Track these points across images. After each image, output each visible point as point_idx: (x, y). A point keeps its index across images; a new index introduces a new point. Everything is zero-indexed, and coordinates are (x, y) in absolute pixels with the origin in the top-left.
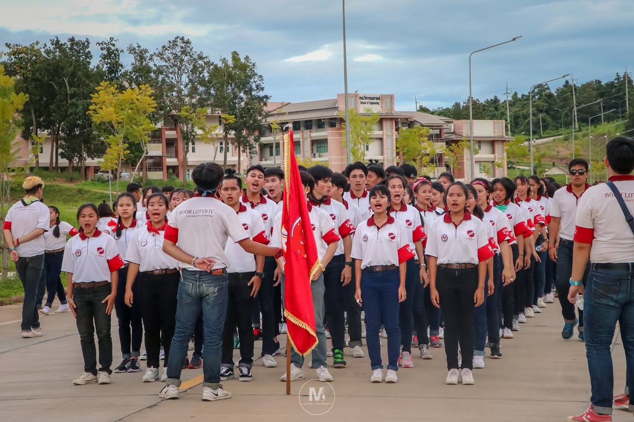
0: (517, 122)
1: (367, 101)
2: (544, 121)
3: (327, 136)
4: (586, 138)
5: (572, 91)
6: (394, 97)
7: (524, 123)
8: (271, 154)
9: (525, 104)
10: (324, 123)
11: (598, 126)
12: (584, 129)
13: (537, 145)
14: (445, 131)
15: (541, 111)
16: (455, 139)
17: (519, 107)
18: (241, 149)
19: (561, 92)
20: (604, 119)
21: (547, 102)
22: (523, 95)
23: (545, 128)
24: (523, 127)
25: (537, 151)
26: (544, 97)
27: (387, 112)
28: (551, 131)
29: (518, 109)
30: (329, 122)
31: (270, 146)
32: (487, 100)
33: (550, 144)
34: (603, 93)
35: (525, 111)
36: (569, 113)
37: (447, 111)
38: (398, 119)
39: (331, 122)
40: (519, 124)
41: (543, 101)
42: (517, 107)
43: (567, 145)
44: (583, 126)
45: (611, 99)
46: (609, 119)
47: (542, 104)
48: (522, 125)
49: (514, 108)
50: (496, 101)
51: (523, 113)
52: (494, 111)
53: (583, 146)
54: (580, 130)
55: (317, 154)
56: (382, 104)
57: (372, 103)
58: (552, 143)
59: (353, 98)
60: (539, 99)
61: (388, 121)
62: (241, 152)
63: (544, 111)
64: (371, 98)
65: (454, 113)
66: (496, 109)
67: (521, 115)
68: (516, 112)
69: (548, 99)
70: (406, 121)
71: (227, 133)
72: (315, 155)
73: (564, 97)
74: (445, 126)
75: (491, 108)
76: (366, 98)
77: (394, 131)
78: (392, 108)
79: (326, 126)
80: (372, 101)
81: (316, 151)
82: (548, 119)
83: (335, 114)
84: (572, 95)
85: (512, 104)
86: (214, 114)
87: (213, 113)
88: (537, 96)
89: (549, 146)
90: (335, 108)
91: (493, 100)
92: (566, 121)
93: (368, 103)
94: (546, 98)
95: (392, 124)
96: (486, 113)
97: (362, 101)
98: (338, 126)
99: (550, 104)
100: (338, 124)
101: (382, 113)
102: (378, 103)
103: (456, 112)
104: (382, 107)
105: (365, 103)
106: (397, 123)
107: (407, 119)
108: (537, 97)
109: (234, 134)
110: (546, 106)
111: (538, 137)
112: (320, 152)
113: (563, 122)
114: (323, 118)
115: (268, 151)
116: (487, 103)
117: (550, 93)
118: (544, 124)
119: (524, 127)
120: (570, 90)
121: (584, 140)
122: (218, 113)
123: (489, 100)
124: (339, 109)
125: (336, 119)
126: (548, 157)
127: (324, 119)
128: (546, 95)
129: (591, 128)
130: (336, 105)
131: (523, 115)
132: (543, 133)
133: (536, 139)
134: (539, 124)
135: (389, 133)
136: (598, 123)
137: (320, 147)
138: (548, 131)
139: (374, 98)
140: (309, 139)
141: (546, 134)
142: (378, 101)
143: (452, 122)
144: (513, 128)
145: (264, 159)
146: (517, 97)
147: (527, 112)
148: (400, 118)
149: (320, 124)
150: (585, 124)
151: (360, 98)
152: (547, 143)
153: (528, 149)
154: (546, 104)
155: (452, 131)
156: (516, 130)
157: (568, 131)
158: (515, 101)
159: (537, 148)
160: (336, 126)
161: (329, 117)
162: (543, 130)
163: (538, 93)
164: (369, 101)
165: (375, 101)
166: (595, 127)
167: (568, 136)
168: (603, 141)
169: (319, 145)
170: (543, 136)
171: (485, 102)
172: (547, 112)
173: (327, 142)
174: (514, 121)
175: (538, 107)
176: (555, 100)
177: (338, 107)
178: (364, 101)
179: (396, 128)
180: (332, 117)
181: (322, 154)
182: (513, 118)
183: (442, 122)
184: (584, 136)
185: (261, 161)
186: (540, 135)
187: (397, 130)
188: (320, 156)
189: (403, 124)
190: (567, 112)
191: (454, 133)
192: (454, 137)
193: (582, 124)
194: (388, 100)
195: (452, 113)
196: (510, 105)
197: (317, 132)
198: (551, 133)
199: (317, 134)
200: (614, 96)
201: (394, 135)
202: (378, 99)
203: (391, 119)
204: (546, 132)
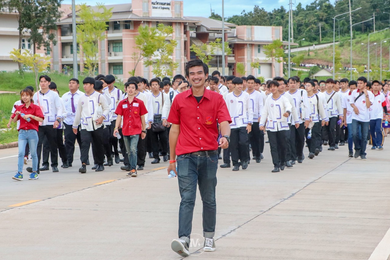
0: (300, 29)
1: (158, 6)
2: (323, 29)
3: (122, 37)
4: (359, 45)
5: (348, 3)
6: (183, 4)
7: (306, 31)
8: (72, 52)
9: (308, 14)
10: (119, 25)
11: (370, 34)
12: (357, 37)
13: (316, 50)
14: (228, 35)
15: (321, 20)
16: (237, 42)
17: (302, 16)
18: (36, 46)
19: (339, 4)
20: (375, 28)
21: (326, 12)
22: (307, 6)
23: (324, 35)
24: (304, 34)
25: (316, 56)
26: (324, 8)
27: (176, 16)
28: (329, 38)
29: (301, 18)
30: (123, 24)
31: (70, 44)
32: (275, 9)
33: (327, 50)
34: (376, 5)
35: (307, 20)
36: (346, 23)
37: (235, 18)
38: (186, 23)
39: (126, 25)
40: (302, 32)
41: (323, 12)
42: (300, 16)
43: (342, 50)
44: (358, 34)
45: (382, 11)
46: (379, 28)
47: (322, 13)
48: (304, 32)
49: (298, 17)
50: (282, 10)
51: (305, 21)
52: (280, 19)
53: (356, 52)
54: (354, 38)
55: (113, 53)
56: (172, 9)
57: (163, 8)
58: (329, 48)
59: (145, 3)
60: (320, 9)
61: (177, 25)
62: (36, 49)
63: (323, 19)
64: (162, 4)
65: (242, 20)
66: (282, 17)
67: (303, 23)
68: (299, 20)
69: (327, 9)
70: (194, 25)
71: (21, 30)
72: (111, 54)
73: (342, 9)
74: (228, 31)
75: (277, 17)
76: (157, 3)
77: (183, 34)
78: (181, 13)
79: (122, 28)
80: (163, 6)
81: (112, 50)
82: (327, 27)
83: (129, 17)
84: (348, 6)
85: (296, 14)
86: (12, 13)
87: (10, 12)
88: (318, 6)
89: (326, 51)
90: (129, 11)
91: (280, 10)
92: (343, 30)
93: (159, 8)
94: (326, 8)
95: (181, 27)
96: (273, 21)
97: (154, 6)
98: (132, 28)
99: (329, 14)
100: (132, 26)
101: (172, 18)
102: (168, 9)
103: (243, 19)
104: (172, 12)
105: (156, 8)
106: (185, 27)
107: (194, 24)
108: (318, 8)
109: (30, 32)
110: (326, 16)
111: (317, 43)
112: (116, 52)
113: (339, 31)
114: (119, 20)
115: (68, 49)
116: (275, 12)
117: (329, 4)
118: (323, 31)
119: (306, 34)
120: (347, 2)
121: (357, 47)
122: (16, 12)
123: (277, 9)
124: (133, 12)
125: (129, 21)
126: (325, 61)
127: (119, 22)
128: (326, 6)
129: (364, 36)
130: (130, 9)
131: (305, 23)
132: (322, 40)
133: (316, 45)
134: (319, 31)
135: (178, 36)
136: (370, 32)
137: (116, 47)
138: (326, 38)
139: (165, 4)
140: (106, 40)
141: (325, 40)
142: (168, 6)
143: (235, 28)
144: (296, 35)
145: (65, 56)
146: (301, 8)
147: (309, 21)
148: (189, 23)
149: (116, 26)
150: (359, 32)
151: (152, 3)
152: (325, 48)
153: (308, 53)
154: (326, 14)
155: (235, 36)
156: (299, 37)
157: (344, 38)
158: (299, 11)
159: (315, 53)
160: (130, 28)
161: (124, 20)
162: (322, 37)
163: (319, 5)
164: (160, 6)
165: (166, 6)
166: (368, 35)
167: (343, 42)
168: (373, 47)
169: (114, 45)
170: (321, 42)
171: (273, 11)
172: (326, 21)
173: (122, 43)
174: (297, 29)
175: (319, 17)
176: (333, 11)
177: (132, 11)
178: (156, 6)
179: (184, 32)
180: (126, 20)
181: (117, 53)
182: (296, 26)
183: (226, 27)
184: (357, 43)
185: (62, 57)
186: (319, 41)
187: (185, 32)
188: (115, 55)
189: (191, 28)
190: (344, 21)
191: (236, 37)
192: (236, 41)
193: (357, 33)
194: (178, 6)
195: (240, 20)
196: (294, 14)
197: (113, 33)
198: (329, 40)
199: (114, 35)
200: (385, 8)
201: (183, 38)
202: (169, 4)
203: (180, 23)
204: (324, 39)
